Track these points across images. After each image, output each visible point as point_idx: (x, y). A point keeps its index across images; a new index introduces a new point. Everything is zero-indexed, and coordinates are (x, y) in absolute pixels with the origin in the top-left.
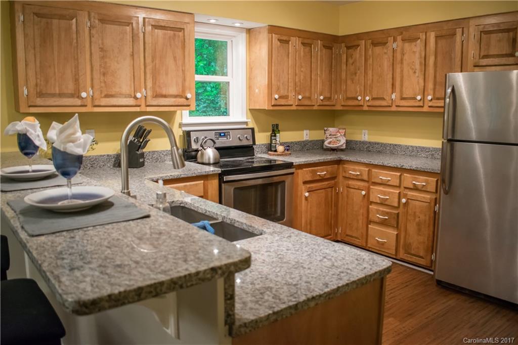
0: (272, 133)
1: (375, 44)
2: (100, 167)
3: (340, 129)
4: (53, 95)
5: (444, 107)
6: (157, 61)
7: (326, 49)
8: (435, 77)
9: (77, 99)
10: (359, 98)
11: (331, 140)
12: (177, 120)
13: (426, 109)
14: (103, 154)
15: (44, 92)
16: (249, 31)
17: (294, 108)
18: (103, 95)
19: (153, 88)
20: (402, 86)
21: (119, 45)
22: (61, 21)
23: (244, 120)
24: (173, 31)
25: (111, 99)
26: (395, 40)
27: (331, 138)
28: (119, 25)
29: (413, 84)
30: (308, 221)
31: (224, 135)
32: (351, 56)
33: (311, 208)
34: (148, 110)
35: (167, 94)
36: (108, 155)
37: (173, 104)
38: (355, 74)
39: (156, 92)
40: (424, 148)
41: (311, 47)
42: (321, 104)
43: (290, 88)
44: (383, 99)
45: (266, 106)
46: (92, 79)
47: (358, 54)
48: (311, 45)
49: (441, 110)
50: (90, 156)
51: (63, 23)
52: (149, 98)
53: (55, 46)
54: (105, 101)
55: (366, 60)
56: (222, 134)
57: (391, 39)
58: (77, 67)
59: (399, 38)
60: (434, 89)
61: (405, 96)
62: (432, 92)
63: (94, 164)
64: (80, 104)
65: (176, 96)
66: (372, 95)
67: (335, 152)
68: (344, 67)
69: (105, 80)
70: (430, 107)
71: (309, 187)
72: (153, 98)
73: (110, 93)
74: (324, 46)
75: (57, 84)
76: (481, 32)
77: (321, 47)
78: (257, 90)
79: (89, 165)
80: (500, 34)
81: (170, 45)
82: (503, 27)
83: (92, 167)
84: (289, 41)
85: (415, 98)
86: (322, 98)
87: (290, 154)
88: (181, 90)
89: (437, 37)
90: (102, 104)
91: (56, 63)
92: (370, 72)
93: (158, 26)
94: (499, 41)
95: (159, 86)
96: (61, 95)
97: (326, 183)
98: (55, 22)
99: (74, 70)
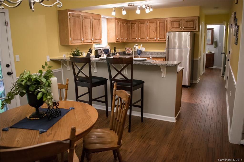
1: (141, 23)
3: (130, 48)
4: (76, 40)
5: (166, 41)
6: (95, 29)
7: (127, 24)
8: (159, 33)
10: (137, 39)
11: (128, 51)
12: (93, 47)
13: (157, 41)
15: (74, 39)
16: (107, 19)
17: (120, 42)
18: (85, 39)
20: (150, 35)
21: (88, 25)
22: (77, 18)
24: (98, 20)
26: (147, 22)
28: (88, 19)
29: (153, 34)
32: (133, 26)
35: (97, 39)
38: (135, 31)
40: (155, 52)
41: (123, 23)
42: (126, 41)
44: (144, 39)
45: (115, 42)
46: (83, 35)
47: (135, 26)
49: (165, 41)
52: (94, 40)
53: (76, 25)
54: (86, 41)
55: (138, 28)
57: (146, 22)
59: (149, 22)
60: (159, 36)
61: (151, 38)
62: (158, 37)
64: (81, 42)
66: (140, 38)
67: (129, 55)
68: (131, 29)
69: (86, 35)
70: (158, 41)
73: (87, 39)
75: (77, 36)
76: (171, 22)
77: (125, 24)
78: (111, 37)
80: (176, 23)
81: (97, 24)
82: (177, 21)
84: (119, 22)
85: (154, 39)
86: (126, 39)
88: (100, 38)
89: (160, 22)
92: (140, 31)
93: (95, 19)
94: (176, 24)
96: (78, 40)
99: (80, 32)
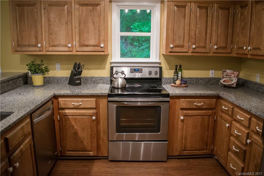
0: (175, 71)
2: (62, 83)
3: (234, 71)
4: (26, 46)
6: (82, 25)
7: (222, 10)
9: (37, 48)
10: (245, 48)
11: (226, 79)
12: (109, 59)
14: (63, 76)
15: (21, 44)
17: (190, 54)
18: (50, 46)
19: (80, 41)
21: (59, 17)
22: (29, 7)
23: (158, 61)
24: (93, 6)
25: (55, 47)
27: (226, 78)
28: (59, 6)
30: (184, 137)
31: (138, 70)
32: (243, 14)
33: (186, 128)
34: (77, 54)
35: (88, 44)
36: (66, 77)
37: (92, 50)
39: (81, 44)
41: (207, 9)
42: (216, 52)
43: (185, 40)
44: (259, 49)
45: (165, 52)
48: (208, 7)
50: (57, 77)
51: (30, 8)
52: (77, 47)
53: (26, 21)
54: (51, 49)
56: (136, 70)
58: (36, 31)
63: (59, 81)
64: (38, 50)
65: (94, 46)
69: (52, 37)
71: (186, 113)
72: (80, 47)
73: (54, 44)
74: (220, 8)
75: (27, 40)
77: (217, 9)
79: (56, 82)
81: (91, 15)
83: (58, 83)
84: (186, 6)
86: (215, 47)
87: (187, 86)
88: (97, 42)
90: (50, 50)
91: (26, 29)
93: (83, 4)
95: (83, 40)
96: (29, 46)
97: (204, 112)
98: (26, 8)
99: (35, 32)
